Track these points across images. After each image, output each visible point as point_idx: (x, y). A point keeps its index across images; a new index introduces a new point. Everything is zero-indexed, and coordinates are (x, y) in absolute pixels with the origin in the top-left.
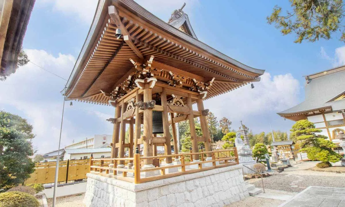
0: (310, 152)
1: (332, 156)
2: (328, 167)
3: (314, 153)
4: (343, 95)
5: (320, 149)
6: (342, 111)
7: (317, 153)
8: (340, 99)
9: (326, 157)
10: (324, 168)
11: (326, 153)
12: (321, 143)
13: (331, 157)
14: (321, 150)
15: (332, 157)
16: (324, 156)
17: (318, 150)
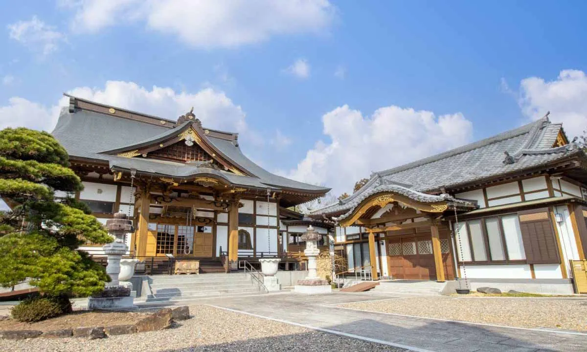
0: (8, 252)
1: (85, 273)
2: (57, 315)
3: (26, 256)
4: (136, 151)
5: (55, 244)
6: (132, 172)
7: (37, 257)
8: (127, 157)
9: (65, 276)
10: (43, 319)
11: (72, 260)
12: (70, 220)
13: (81, 275)
14: (57, 249)
15: (85, 276)
16: (59, 271)
17: (46, 247)
